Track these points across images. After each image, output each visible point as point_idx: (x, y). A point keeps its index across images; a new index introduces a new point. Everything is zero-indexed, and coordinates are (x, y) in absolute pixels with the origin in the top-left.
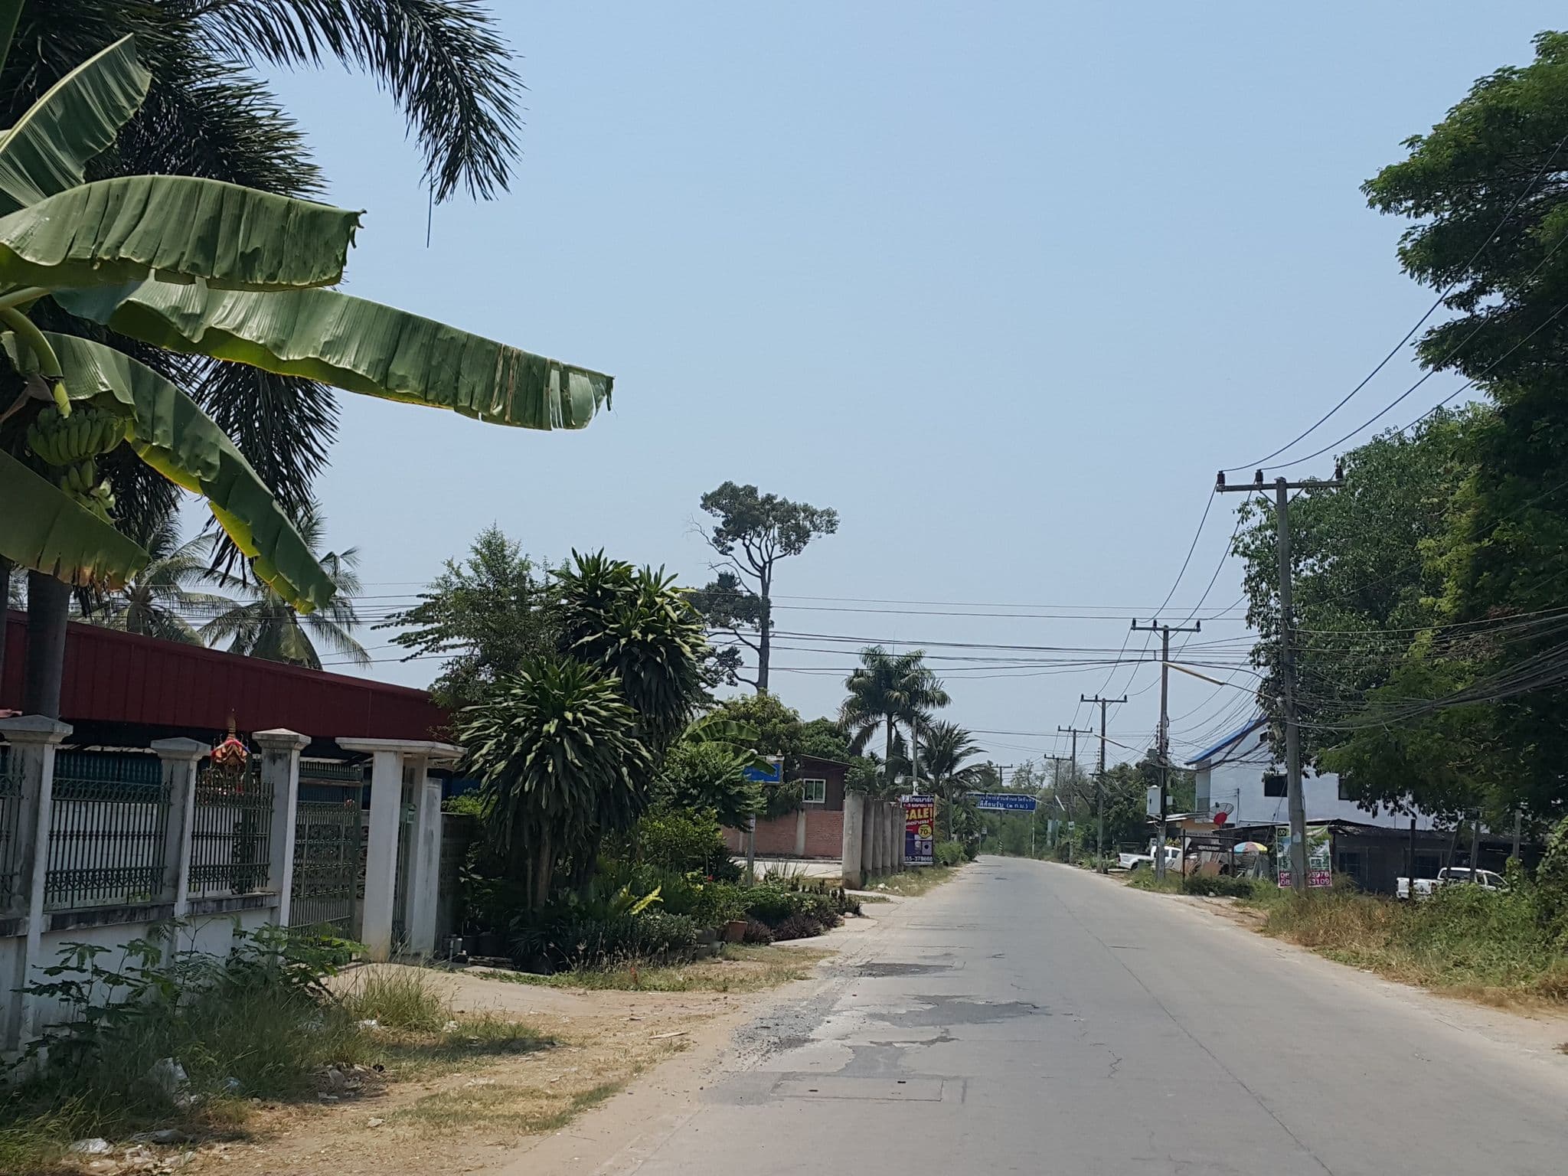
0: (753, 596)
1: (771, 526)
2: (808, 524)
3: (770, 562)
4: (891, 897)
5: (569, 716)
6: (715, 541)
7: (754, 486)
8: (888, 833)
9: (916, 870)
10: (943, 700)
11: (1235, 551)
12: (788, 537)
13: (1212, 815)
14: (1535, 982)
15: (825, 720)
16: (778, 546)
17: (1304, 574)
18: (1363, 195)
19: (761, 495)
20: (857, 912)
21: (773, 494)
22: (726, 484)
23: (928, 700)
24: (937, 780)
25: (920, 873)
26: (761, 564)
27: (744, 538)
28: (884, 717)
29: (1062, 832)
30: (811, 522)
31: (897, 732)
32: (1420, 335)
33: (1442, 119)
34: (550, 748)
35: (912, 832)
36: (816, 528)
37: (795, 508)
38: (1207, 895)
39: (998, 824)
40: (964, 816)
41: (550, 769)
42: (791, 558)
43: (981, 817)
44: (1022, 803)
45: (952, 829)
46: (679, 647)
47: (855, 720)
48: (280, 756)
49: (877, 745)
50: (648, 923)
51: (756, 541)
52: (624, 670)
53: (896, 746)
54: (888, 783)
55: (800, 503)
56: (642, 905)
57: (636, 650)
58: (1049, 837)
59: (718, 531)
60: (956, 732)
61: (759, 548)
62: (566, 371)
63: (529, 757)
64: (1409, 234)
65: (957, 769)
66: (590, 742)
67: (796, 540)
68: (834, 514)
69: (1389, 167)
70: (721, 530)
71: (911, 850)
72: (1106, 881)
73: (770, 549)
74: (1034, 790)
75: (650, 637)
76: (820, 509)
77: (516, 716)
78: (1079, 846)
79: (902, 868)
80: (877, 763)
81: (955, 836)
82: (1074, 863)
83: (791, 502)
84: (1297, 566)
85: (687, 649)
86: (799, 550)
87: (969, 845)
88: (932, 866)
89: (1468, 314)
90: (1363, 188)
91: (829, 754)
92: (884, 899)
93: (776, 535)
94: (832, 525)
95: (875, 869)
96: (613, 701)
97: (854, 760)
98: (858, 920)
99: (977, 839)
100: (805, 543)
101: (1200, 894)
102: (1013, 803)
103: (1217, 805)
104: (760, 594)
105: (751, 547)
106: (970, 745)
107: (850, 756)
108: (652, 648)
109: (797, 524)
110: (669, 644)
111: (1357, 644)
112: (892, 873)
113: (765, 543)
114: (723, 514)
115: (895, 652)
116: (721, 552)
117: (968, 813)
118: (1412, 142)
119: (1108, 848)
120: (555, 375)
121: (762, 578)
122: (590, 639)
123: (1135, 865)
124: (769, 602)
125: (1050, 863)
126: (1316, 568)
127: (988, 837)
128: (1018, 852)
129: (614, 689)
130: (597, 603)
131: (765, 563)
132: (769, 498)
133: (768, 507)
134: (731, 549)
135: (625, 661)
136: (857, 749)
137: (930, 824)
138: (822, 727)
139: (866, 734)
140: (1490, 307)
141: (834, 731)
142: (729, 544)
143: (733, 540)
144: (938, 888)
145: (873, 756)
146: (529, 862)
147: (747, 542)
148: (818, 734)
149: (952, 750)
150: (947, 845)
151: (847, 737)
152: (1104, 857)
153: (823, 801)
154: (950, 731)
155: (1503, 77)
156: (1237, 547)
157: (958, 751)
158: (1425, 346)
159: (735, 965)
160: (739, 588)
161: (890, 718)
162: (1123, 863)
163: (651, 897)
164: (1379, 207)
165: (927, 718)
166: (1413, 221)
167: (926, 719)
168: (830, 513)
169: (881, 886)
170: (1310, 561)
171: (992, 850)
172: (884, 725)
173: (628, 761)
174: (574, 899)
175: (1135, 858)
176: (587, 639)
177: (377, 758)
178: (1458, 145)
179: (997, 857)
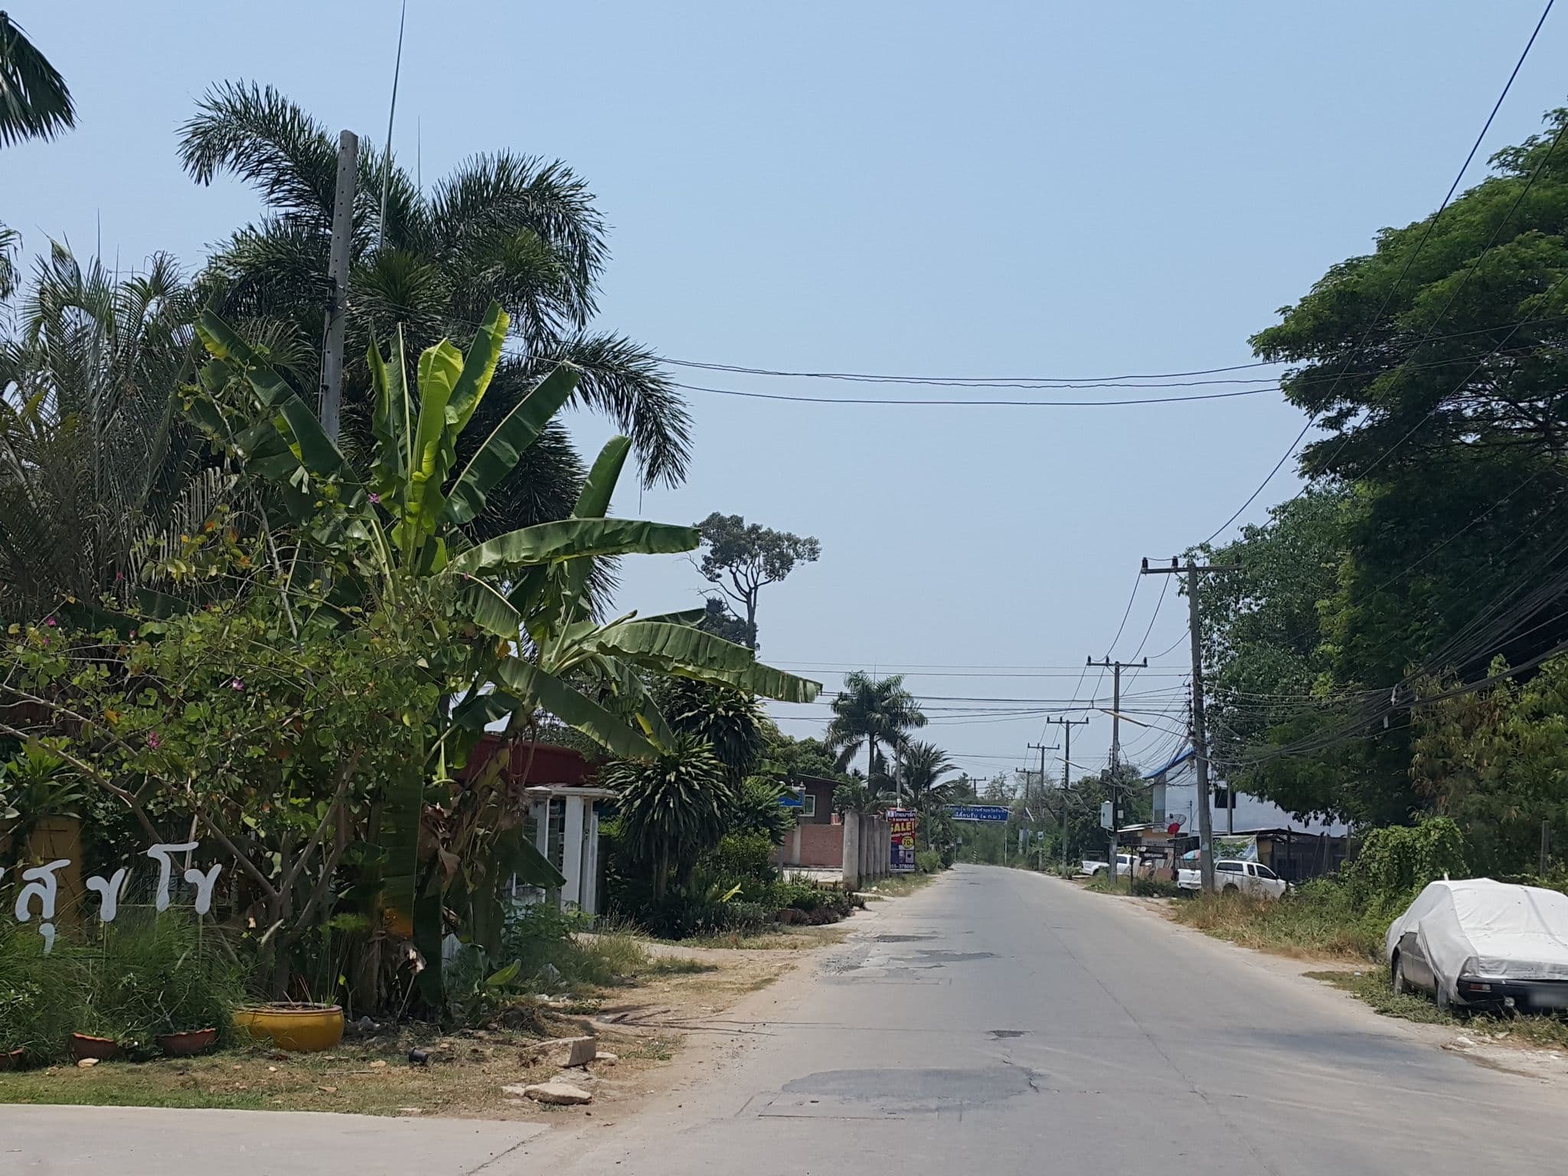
0: (740, 620)
1: (757, 555)
2: (791, 552)
3: (756, 587)
4: (885, 898)
5: (683, 769)
6: (705, 568)
7: (740, 516)
8: (878, 846)
9: (901, 877)
10: (921, 721)
11: (1181, 592)
12: (772, 565)
13: (1167, 825)
14: (1325, 943)
15: (812, 740)
16: (764, 573)
17: (1242, 612)
18: (1249, 347)
19: (747, 525)
20: (862, 906)
21: (758, 523)
22: (714, 514)
23: (906, 720)
24: (916, 796)
25: (903, 879)
26: (747, 590)
27: (731, 566)
28: (867, 737)
29: (1033, 841)
30: (795, 550)
31: (879, 751)
32: (1300, 449)
33: (1307, 292)
34: (671, 790)
35: (896, 843)
36: (799, 556)
37: (779, 538)
38: (1152, 896)
39: (972, 833)
40: (941, 827)
41: (671, 805)
42: (776, 584)
43: (957, 829)
44: (996, 814)
45: (930, 840)
46: (750, 719)
47: (838, 740)
48: (540, 803)
49: (860, 762)
50: (734, 908)
51: (743, 568)
52: (713, 736)
53: (877, 763)
54: (871, 797)
55: (784, 532)
56: (728, 896)
57: (720, 722)
58: (1020, 845)
59: (706, 559)
60: (933, 751)
61: (746, 575)
62: (805, 681)
63: (657, 797)
64: (1287, 374)
65: (934, 785)
66: (697, 787)
67: (780, 567)
68: (816, 542)
69: (1266, 330)
70: (709, 558)
71: (896, 859)
72: (1069, 885)
73: (755, 576)
74: (1005, 801)
75: (731, 713)
76: (803, 537)
77: (646, 770)
78: (1048, 854)
79: (889, 875)
80: (861, 778)
81: (932, 846)
82: (1043, 871)
83: (775, 531)
84: (1237, 603)
85: (755, 721)
86: (783, 577)
87: (946, 854)
88: (914, 873)
89: (1336, 433)
90: (1249, 342)
91: (817, 772)
92: (879, 899)
93: (761, 562)
94: (814, 553)
95: (868, 875)
96: (711, 759)
97: (839, 777)
98: (863, 912)
99: (952, 848)
100: (789, 570)
101: (1146, 895)
102: (987, 814)
103: (1171, 816)
104: (746, 619)
105: (738, 574)
106: (946, 763)
107: (836, 773)
108: (732, 720)
109: (781, 552)
110: (743, 717)
111: (1284, 677)
112: (881, 879)
113: (751, 570)
114: (711, 542)
115: (876, 678)
116: (710, 579)
117: (944, 824)
118: (1284, 311)
119: (1074, 856)
120: (801, 683)
121: (748, 603)
122: (690, 714)
123: (1096, 871)
124: (755, 626)
125: (1021, 870)
126: (1253, 606)
127: (963, 847)
128: (991, 860)
129: (709, 751)
130: (692, 689)
131: (751, 589)
132: (755, 528)
133: (754, 536)
134: (719, 576)
135: (713, 729)
136: (841, 766)
137: (912, 836)
138: (809, 746)
139: (850, 752)
140: (1354, 427)
141: (821, 750)
142: (717, 571)
143: (721, 568)
144: (920, 891)
145: (856, 773)
146: (655, 866)
147: (734, 570)
148: (806, 752)
149: (929, 767)
150: (925, 854)
151: (833, 756)
152: (1069, 864)
153: (812, 814)
154: (927, 751)
155: (1352, 265)
156: (1183, 588)
157: (936, 769)
158: (1305, 457)
159: (791, 937)
160: (726, 613)
161: (872, 738)
162: (1086, 870)
163: (734, 891)
164: (1262, 355)
165: (907, 738)
166: (1290, 365)
167: (905, 739)
168: (812, 542)
169: (875, 888)
170: (1247, 600)
171: (966, 859)
172: (866, 745)
173: (718, 797)
174: (684, 892)
175: (1096, 865)
176: (686, 714)
177: (568, 800)
178: (1316, 318)
179: (971, 866)
